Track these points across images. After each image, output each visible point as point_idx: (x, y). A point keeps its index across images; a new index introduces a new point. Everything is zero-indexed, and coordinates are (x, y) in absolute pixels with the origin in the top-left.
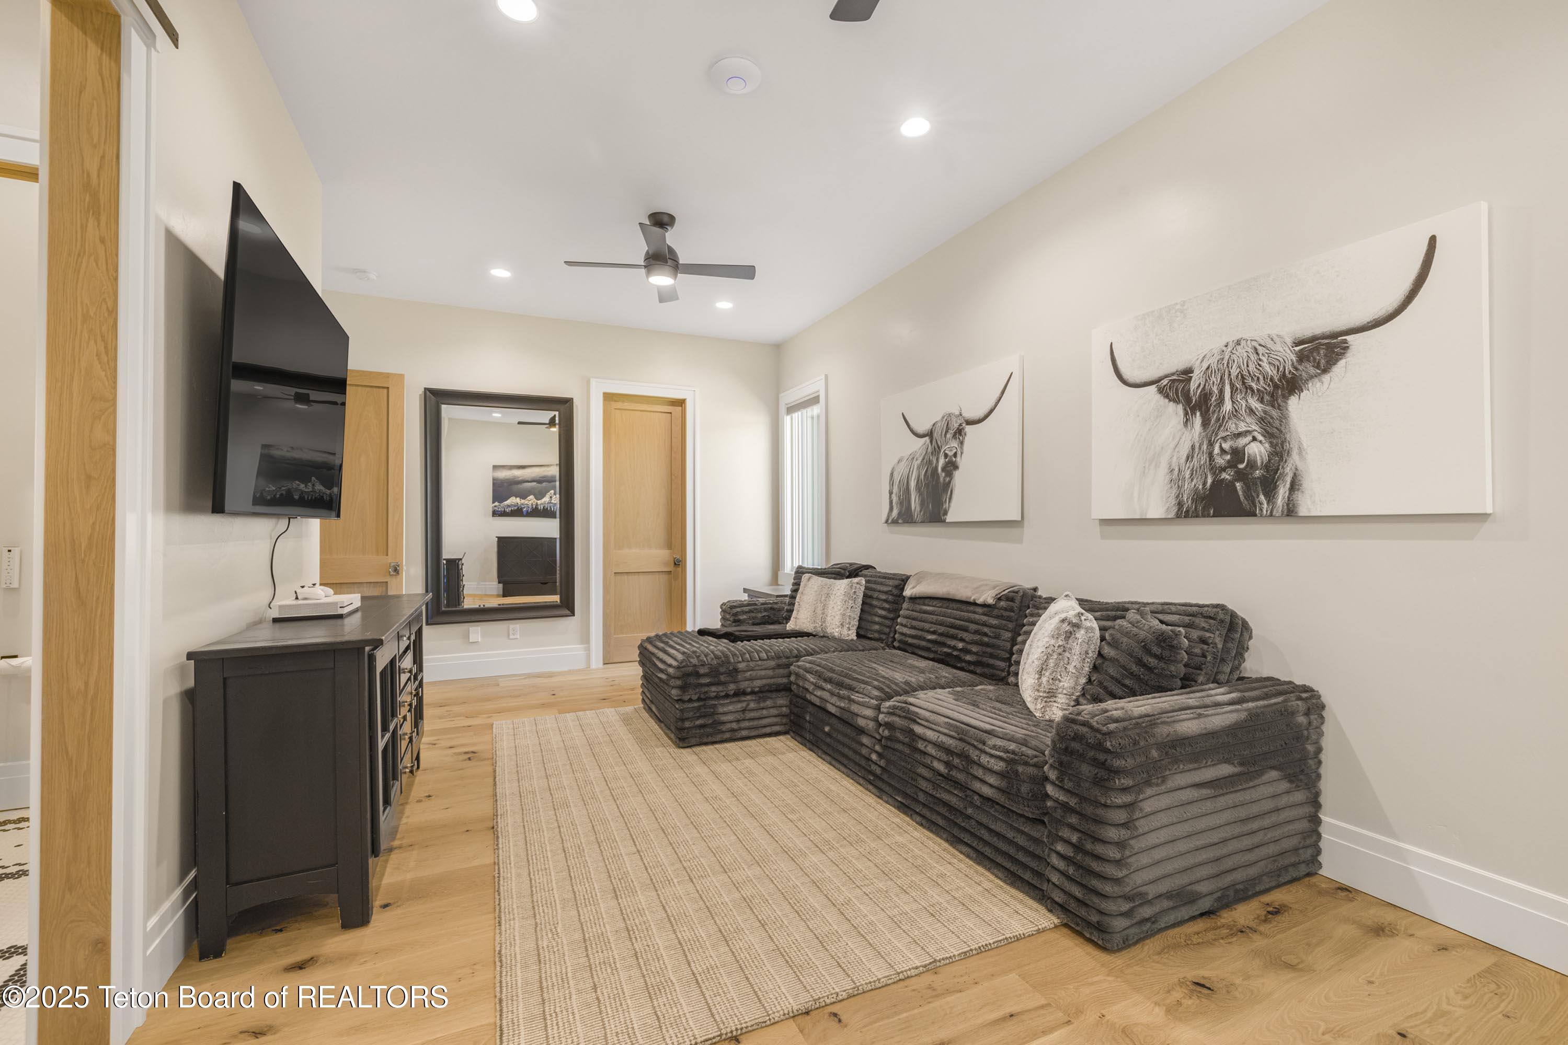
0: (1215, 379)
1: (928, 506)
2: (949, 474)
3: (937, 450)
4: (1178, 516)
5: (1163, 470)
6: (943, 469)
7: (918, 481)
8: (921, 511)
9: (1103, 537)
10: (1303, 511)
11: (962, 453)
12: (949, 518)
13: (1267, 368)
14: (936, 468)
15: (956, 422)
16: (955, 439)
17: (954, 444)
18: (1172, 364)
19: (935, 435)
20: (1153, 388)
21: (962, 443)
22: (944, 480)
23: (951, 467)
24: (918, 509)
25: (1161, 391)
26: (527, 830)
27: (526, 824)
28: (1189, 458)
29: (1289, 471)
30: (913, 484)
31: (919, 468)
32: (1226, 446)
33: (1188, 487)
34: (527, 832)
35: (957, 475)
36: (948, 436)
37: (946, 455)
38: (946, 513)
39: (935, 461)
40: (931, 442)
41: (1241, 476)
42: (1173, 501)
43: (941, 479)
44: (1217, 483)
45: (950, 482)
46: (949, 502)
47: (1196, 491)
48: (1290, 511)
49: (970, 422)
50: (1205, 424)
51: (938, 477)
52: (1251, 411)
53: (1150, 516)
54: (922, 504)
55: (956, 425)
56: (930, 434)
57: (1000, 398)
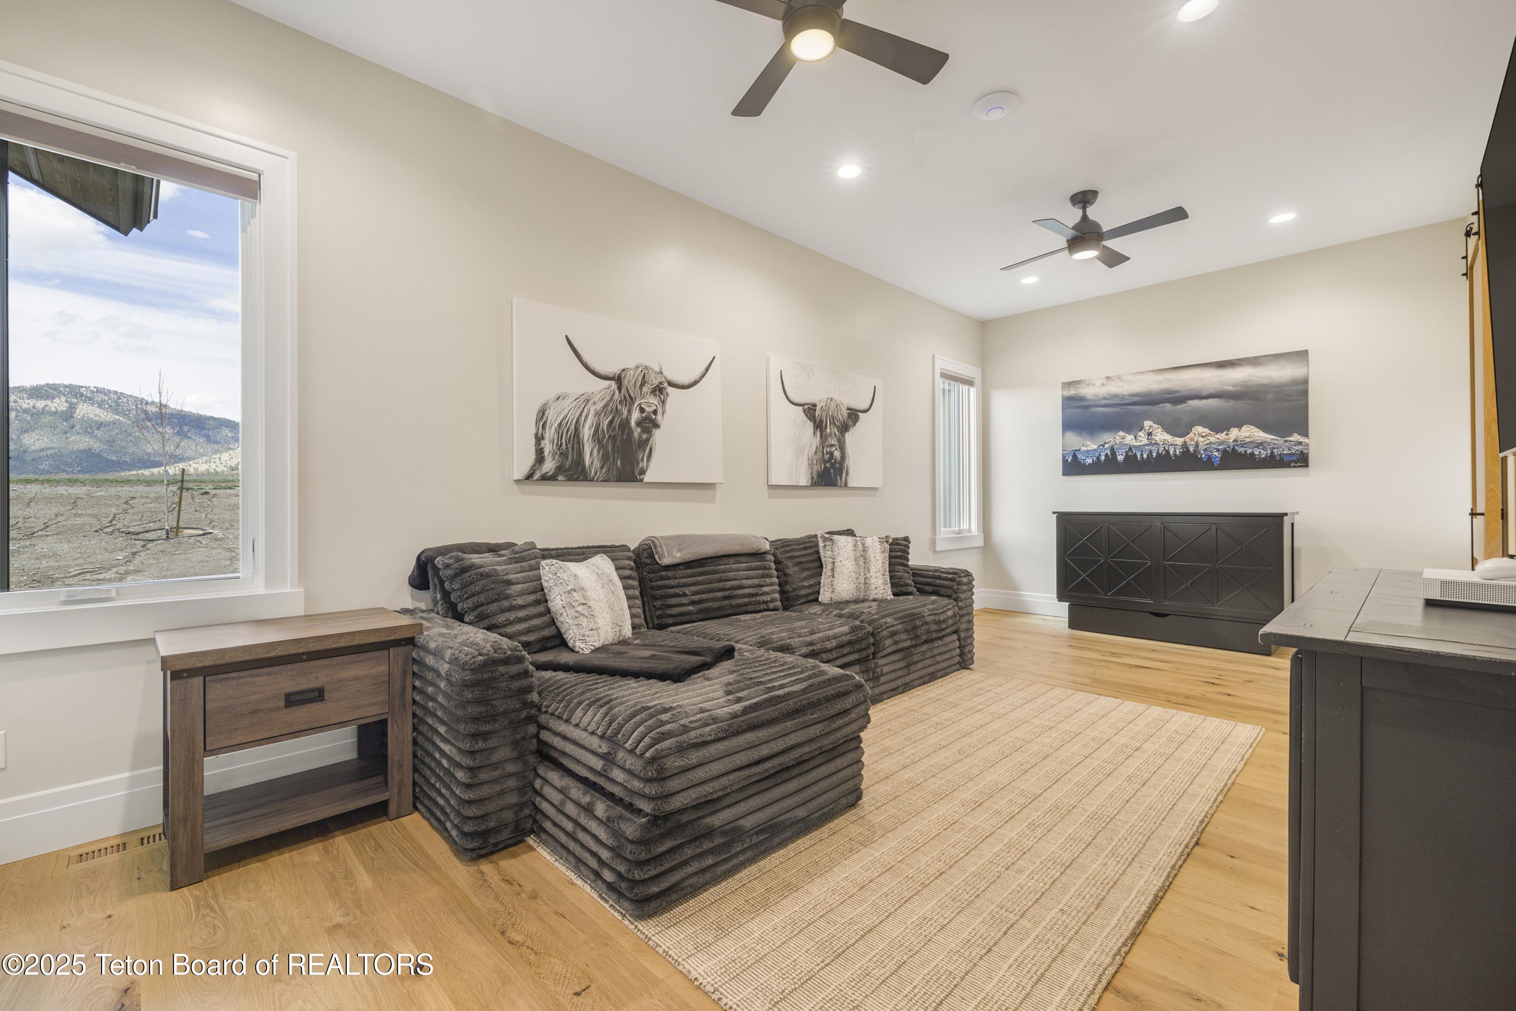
0: (824, 414)
1: (615, 463)
2: (648, 431)
3: (629, 400)
4: (812, 485)
5: (806, 458)
6: (638, 424)
7: (596, 430)
8: (602, 467)
9: (770, 497)
10: (849, 486)
11: (663, 413)
12: (647, 478)
13: (840, 417)
14: (628, 421)
15: (656, 379)
16: (655, 395)
17: (654, 400)
18: (809, 399)
19: (625, 383)
20: (801, 408)
21: (663, 402)
22: (640, 437)
23: (649, 423)
24: (597, 464)
25: (804, 411)
26: (1163, 816)
27: (1159, 822)
28: (816, 453)
29: (845, 465)
30: (587, 433)
31: (597, 414)
32: (828, 450)
33: (815, 469)
34: (1165, 813)
35: (657, 433)
36: (645, 389)
37: (642, 410)
38: (643, 472)
39: (625, 412)
40: (620, 388)
41: (833, 465)
42: (810, 477)
43: (636, 435)
44: (825, 468)
45: (648, 440)
46: (648, 461)
47: (818, 471)
48: (846, 485)
49: (671, 384)
50: (821, 436)
51: (631, 431)
52: (836, 435)
53: (800, 484)
54: (605, 459)
55: (656, 382)
56: (618, 379)
57: (704, 374)
